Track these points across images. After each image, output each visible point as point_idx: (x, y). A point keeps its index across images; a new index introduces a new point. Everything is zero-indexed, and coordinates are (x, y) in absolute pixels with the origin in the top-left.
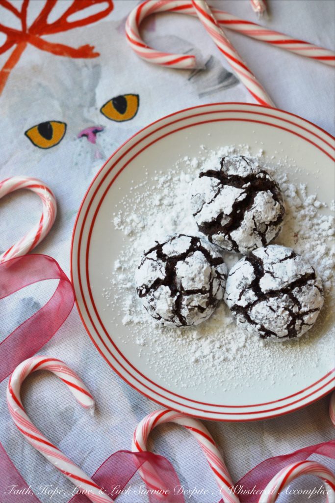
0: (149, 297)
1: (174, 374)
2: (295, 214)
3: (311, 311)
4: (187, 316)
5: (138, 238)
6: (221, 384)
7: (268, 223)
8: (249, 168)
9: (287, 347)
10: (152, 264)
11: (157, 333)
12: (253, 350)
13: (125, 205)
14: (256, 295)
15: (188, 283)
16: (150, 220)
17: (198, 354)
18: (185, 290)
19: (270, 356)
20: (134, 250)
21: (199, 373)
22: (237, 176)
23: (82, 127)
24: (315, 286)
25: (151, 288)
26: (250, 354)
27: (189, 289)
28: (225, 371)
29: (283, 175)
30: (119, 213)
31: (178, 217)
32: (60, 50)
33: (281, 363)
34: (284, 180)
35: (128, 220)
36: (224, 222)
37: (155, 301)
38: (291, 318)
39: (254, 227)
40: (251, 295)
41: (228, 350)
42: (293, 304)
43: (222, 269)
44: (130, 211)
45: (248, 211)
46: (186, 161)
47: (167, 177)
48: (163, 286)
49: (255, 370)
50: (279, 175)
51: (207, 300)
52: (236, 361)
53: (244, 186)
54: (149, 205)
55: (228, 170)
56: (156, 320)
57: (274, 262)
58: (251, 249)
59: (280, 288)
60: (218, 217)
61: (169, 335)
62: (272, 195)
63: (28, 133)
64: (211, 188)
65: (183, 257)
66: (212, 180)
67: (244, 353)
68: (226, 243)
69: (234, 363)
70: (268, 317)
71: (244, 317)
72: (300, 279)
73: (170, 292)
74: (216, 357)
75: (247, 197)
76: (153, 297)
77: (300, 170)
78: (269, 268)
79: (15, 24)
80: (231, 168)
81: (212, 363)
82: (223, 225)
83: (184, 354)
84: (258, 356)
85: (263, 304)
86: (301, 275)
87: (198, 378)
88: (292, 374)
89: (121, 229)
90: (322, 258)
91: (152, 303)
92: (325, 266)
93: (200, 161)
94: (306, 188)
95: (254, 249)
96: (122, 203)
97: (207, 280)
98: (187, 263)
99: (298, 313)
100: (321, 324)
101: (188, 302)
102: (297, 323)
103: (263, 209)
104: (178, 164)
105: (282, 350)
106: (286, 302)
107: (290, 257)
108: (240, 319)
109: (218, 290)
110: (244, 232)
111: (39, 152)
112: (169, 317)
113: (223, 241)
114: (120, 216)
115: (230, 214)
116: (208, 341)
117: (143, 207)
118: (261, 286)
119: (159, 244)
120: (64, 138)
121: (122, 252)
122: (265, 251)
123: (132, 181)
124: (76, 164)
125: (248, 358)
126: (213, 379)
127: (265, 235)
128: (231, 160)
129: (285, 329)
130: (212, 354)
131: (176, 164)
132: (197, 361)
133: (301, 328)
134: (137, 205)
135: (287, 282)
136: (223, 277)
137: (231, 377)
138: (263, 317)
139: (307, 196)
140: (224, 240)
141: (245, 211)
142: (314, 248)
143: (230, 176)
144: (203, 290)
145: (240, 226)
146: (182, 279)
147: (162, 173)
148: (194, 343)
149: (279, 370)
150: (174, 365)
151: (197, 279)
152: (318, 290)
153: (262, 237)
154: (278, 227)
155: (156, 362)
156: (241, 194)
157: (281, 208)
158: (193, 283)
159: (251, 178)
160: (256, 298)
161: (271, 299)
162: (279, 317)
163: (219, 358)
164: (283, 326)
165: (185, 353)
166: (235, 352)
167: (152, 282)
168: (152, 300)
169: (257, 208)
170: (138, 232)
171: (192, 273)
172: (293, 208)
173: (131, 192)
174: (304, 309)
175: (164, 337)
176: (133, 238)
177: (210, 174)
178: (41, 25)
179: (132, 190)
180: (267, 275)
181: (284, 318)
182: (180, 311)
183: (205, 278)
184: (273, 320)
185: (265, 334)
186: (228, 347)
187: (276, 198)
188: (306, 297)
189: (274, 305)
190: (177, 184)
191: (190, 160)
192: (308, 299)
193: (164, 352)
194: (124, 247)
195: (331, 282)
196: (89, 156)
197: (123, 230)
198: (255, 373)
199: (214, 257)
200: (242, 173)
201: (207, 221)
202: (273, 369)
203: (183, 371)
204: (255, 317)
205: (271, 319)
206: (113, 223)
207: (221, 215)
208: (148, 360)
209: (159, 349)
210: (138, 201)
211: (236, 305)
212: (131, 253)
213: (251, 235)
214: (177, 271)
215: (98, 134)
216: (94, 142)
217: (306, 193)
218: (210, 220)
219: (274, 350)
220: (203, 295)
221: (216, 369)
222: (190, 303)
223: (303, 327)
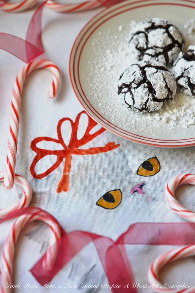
3: (133, 96)
7: (189, 76)
24: (148, 99)
25: (151, 22)
36: (189, 53)
38: (128, 84)
40: (144, 65)
42: (137, 83)
51: (142, 47)
65: (168, 33)
78: (160, 72)
85: (138, 69)
86: (155, 88)
97: (154, 44)
99: (131, 88)
102: (125, 89)
106: (138, 79)
107: (167, 86)
129: (122, 83)
133: (123, 93)
144: (148, 43)
152: (146, 101)
153: (181, 76)
158: (152, 36)
160: (141, 66)
180: (156, 70)
181: (128, 80)
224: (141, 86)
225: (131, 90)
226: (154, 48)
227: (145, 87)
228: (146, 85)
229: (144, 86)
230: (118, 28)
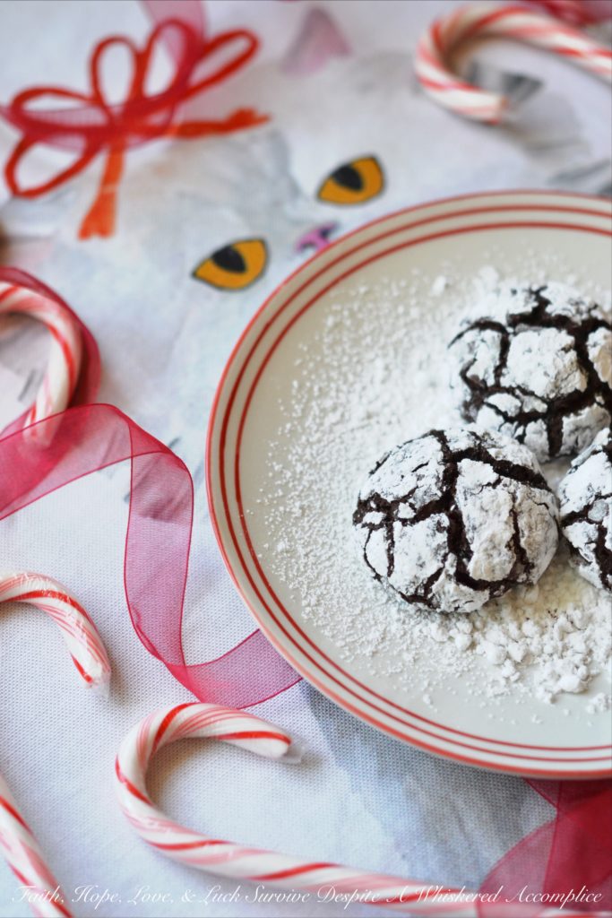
3: (392, 546)
14: (460, 450)
24: (439, 572)
25: (538, 295)
27: (512, 344)
38: (390, 500)
42: (416, 508)
48: (534, 306)
51: (482, 379)
65: (581, 349)
72: (464, 534)
73: (520, 313)
78: (506, 486)
85: (437, 456)
86: (472, 540)
97: (521, 381)
98: (565, 350)
99: (395, 517)
102: (377, 515)
106: (426, 493)
107: (516, 540)
127: (580, 521)
133: (365, 526)
144: (504, 371)
153: (579, 514)
154: (593, 556)
158: (521, 351)
167: (547, 296)
174: (399, 531)
180: (494, 477)
181: (394, 487)
182: (477, 329)
189: (428, 470)
213: (590, 489)
220: (493, 370)
223: (367, 532)
224: (428, 520)
225: (391, 525)
226: (518, 392)
227: (439, 528)
228: (446, 521)
229: (439, 523)
230: (432, 281)
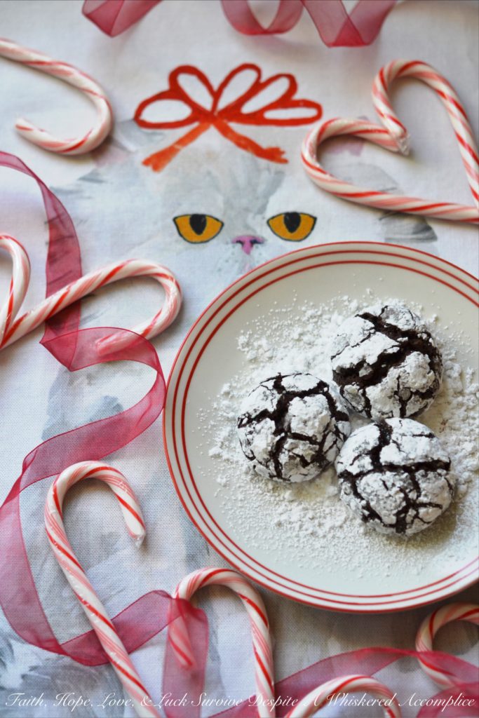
0: (248, 429)
1: (248, 528)
2: (450, 398)
3: (430, 504)
4: (285, 464)
5: (260, 368)
6: (298, 559)
7: (414, 391)
8: (412, 322)
9: (390, 544)
10: (264, 393)
11: (245, 479)
12: (350, 535)
13: (258, 326)
14: (372, 463)
15: (298, 424)
16: (280, 352)
17: (283, 518)
18: (293, 432)
19: (367, 547)
20: (251, 379)
21: (277, 538)
22: (395, 327)
23: (241, 233)
24: (445, 479)
25: (254, 419)
26: (344, 538)
27: (297, 432)
28: (310, 546)
29: (452, 351)
30: (248, 333)
31: (314, 359)
32: (246, 144)
33: (378, 558)
34: (450, 357)
35: (256, 344)
36: (363, 373)
37: (254, 434)
38: (404, 504)
39: (396, 389)
40: (367, 462)
41: (320, 525)
42: (412, 488)
43: (343, 427)
44: (262, 334)
45: (395, 368)
46: (345, 301)
47: (317, 312)
48: (268, 419)
49: (344, 556)
50: (447, 350)
51: (314, 453)
52: (325, 540)
53: (399, 339)
54: (286, 336)
55: (388, 317)
56: (248, 460)
57: (406, 434)
58: (385, 416)
59: (403, 464)
60: (358, 364)
61: (257, 486)
62: (429, 361)
63: (177, 220)
64: (361, 331)
65: (302, 395)
66: (365, 322)
67: (338, 534)
68: (358, 398)
69: (322, 542)
70: (378, 493)
71: (351, 487)
72: (429, 463)
73: (274, 428)
74: (304, 528)
75: (398, 352)
76: (252, 430)
77: (473, 351)
78: (397, 439)
79: (205, 101)
80: (391, 317)
81: (297, 533)
82: (360, 376)
83: (267, 512)
84: (353, 542)
85: (377, 476)
86: (432, 458)
87: (274, 543)
88: (386, 574)
89: (244, 352)
90: (465, 457)
91: (250, 437)
92: (467, 467)
93: (361, 306)
94: (473, 374)
95: (389, 418)
96: (255, 323)
97: (322, 429)
98: (305, 402)
99: (415, 501)
100: (439, 530)
101: (291, 447)
102: (410, 513)
103: (412, 371)
104: (334, 301)
105: (384, 545)
106: (404, 482)
107: (426, 436)
108: (346, 489)
109: (331, 447)
110: (382, 390)
111: (182, 244)
112: (264, 459)
113: (355, 396)
114: (247, 336)
115: (373, 365)
116: (301, 507)
117: (278, 336)
118: (381, 456)
119: (280, 375)
120: (216, 238)
121: (237, 377)
122: (400, 421)
123: (275, 303)
124: (220, 270)
125: (341, 541)
126: (291, 550)
127: (406, 405)
128: (395, 310)
129: (394, 515)
130: (300, 522)
131: (332, 300)
132: (279, 524)
133: (412, 522)
134: (272, 331)
135: (413, 459)
136: (342, 436)
137: (313, 555)
138: (372, 492)
139: (471, 382)
140: (357, 395)
141: (391, 367)
142: (461, 443)
143: (388, 324)
144: (314, 439)
145: (380, 382)
146: (293, 418)
147: (313, 305)
148: (284, 504)
149: (372, 566)
150: (251, 520)
151: (310, 423)
152: (447, 485)
153: (402, 405)
154: (425, 401)
155: (232, 509)
156: (393, 346)
157: (434, 381)
158: (304, 427)
159: (411, 334)
160: (370, 467)
161: (388, 474)
162: (391, 498)
163: (306, 530)
164: (391, 510)
165: (270, 512)
166: (328, 530)
167: (258, 413)
168: (251, 433)
169: (406, 368)
170: (262, 362)
171: (307, 414)
172: (451, 392)
173: (269, 314)
174: (423, 499)
175: (252, 486)
176: (254, 366)
177: (366, 316)
178: (234, 112)
179: (272, 312)
180: (392, 445)
181: (396, 501)
182: (278, 455)
183: (319, 426)
184: (383, 499)
185: (369, 516)
186: (322, 522)
187: (432, 366)
188: (430, 486)
189: (389, 481)
190: (325, 323)
191: (349, 301)
192: (432, 488)
193: (246, 502)
194: (241, 371)
195: (468, 487)
196: (237, 266)
197: (246, 353)
198: (343, 559)
199: (339, 409)
200: (402, 325)
201: (344, 366)
202: (366, 562)
203: (259, 530)
204: (362, 489)
205: (380, 497)
206: (237, 341)
207: (361, 364)
208: (223, 503)
209: (240, 497)
210: (274, 327)
211: (346, 470)
212: (247, 382)
213: (390, 397)
214: (290, 408)
215: (255, 246)
216: (248, 252)
217: (472, 380)
218: (348, 366)
219: (375, 542)
220: (311, 445)
221: (298, 541)
222: (293, 449)
223: (416, 521)
